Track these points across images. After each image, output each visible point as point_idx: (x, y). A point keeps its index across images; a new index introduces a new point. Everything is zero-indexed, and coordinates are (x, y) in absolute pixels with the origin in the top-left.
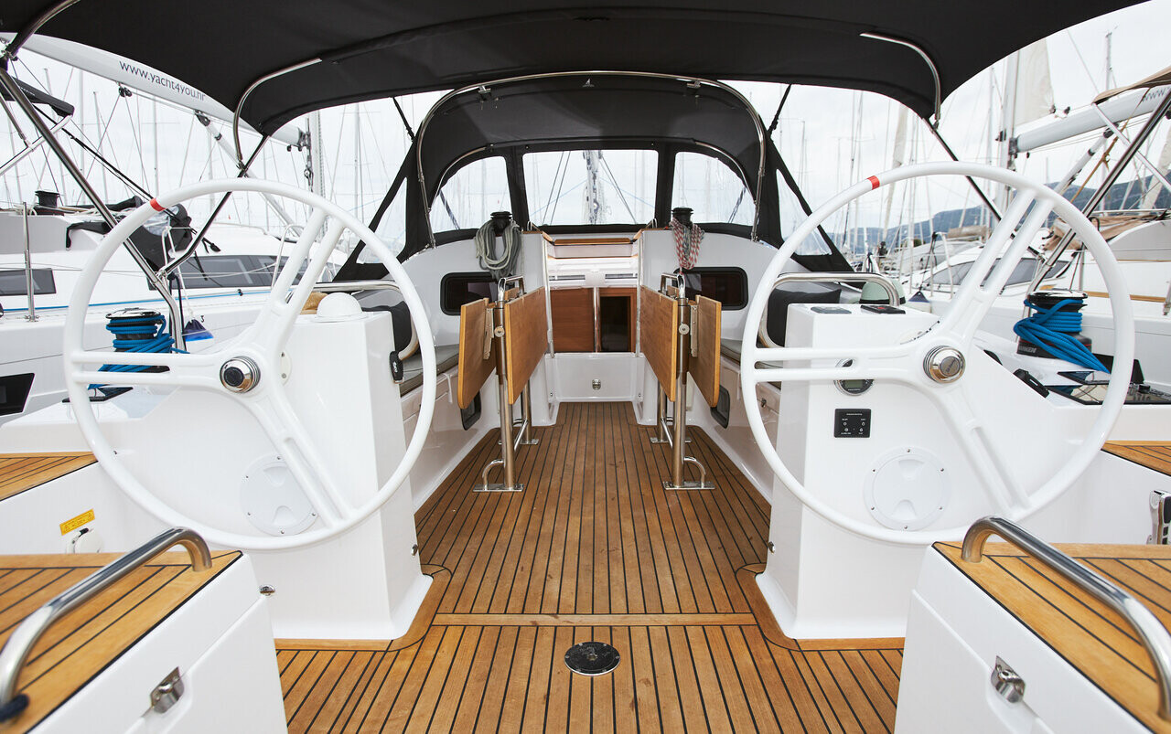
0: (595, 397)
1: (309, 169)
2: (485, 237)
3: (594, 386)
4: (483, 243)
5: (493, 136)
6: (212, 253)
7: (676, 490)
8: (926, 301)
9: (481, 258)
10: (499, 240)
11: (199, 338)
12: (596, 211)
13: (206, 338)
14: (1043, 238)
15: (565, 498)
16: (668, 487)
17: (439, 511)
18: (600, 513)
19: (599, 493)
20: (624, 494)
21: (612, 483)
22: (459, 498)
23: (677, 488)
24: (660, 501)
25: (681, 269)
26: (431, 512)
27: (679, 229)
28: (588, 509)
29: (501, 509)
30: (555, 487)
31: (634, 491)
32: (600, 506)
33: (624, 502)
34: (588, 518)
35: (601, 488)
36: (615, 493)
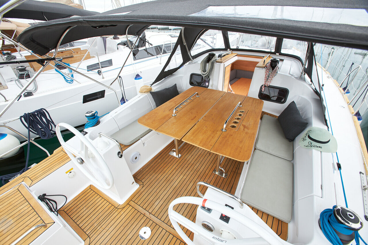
2: (203, 63)
7: (215, 174)
9: (201, 70)
11: (139, 79)
15: (186, 165)
16: (214, 172)
17: (157, 160)
18: (189, 176)
19: (196, 167)
20: (201, 170)
21: (202, 163)
22: (164, 156)
23: (217, 173)
24: (207, 177)
25: (264, 85)
26: (155, 160)
27: (268, 70)
28: (188, 173)
29: (169, 165)
30: (188, 159)
31: (205, 169)
32: (192, 173)
33: (198, 174)
34: (185, 177)
35: (198, 164)
36: (200, 168)
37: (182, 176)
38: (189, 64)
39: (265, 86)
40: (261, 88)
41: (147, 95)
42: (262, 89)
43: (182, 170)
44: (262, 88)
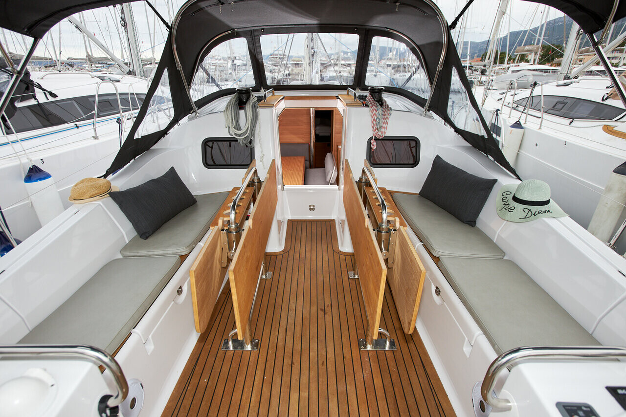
0: (311, 216)
1: (123, 20)
2: (231, 110)
3: (310, 209)
4: (230, 116)
5: (235, 25)
6: (51, 99)
7: (368, 350)
8: (522, 128)
9: (229, 127)
10: (242, 112)
11: (41, 179)
12: (313, 55)
13: (45, 178)
14: (607, 87)
15: (287, 361)
16: (363, 347)
17: (194, 381)
18: (314, 386)
19: (313, 354)
20: (331, 355)
21: (322, 337)
22: (211, 360)
23: (369, 347)
24: (357, 367)
25: (374, 138)
26: (188, 383)
27: (374, 107)
28: (304, 379)
29: (241, 379)
30: (281, 343)
31: (338, 351)
32: (313, 374)
33: (331, 368)
34: (305, 394)
35: (314, 346)
36: (324, 354)
37: (295, 397)
38: (191, 119)
39: (376, 139)
40: (369, 144)
41: (103, 202)
42: (372, 146)
43: (286, 379)
44: (371, 143)
